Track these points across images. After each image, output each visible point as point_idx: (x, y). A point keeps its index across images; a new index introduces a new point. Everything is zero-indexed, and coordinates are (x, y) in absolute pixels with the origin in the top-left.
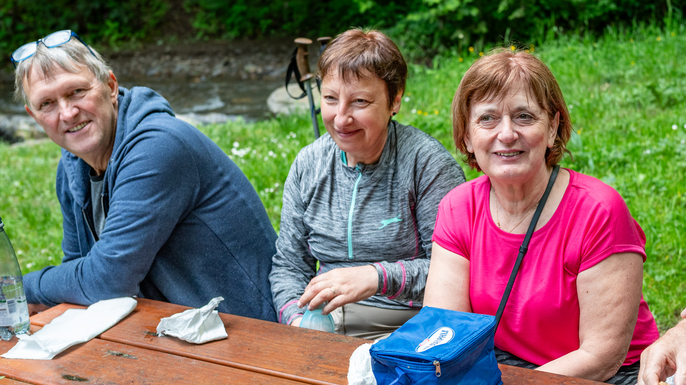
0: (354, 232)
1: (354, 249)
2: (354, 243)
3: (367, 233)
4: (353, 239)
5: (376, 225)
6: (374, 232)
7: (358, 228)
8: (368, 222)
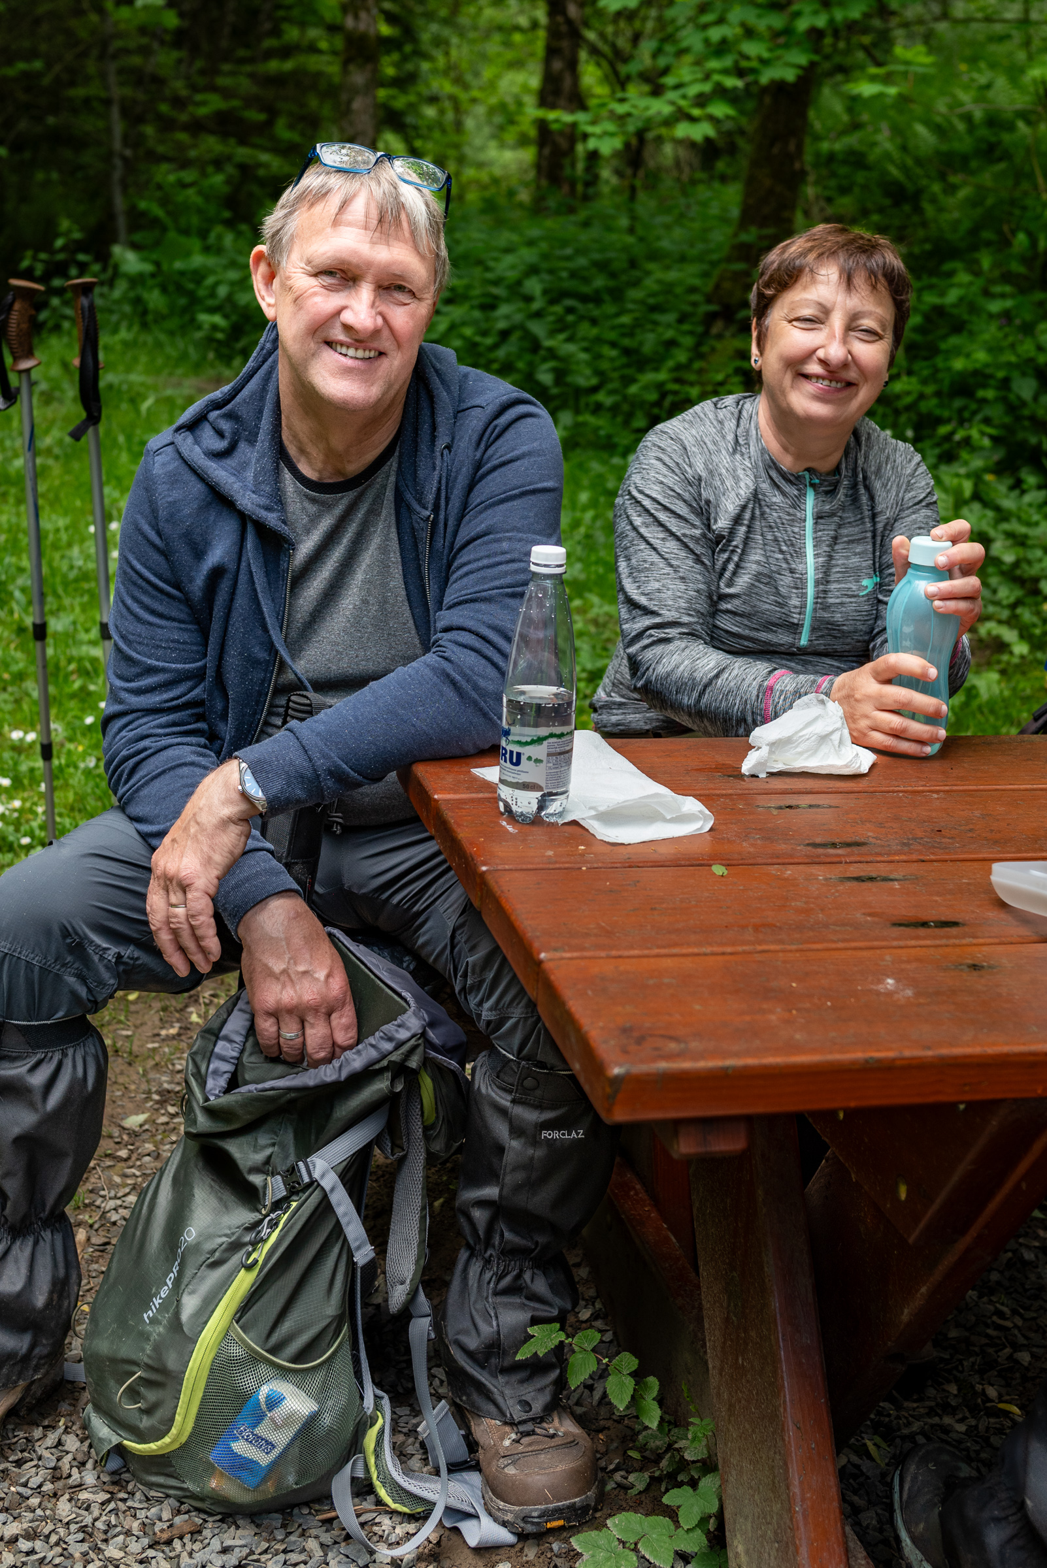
0: (817, 598)
1: (813, 629)
2: (815, 619)
3: (838, 601)
4: (815, 610)
5: (854, 588)
6: (853, 600)
7: (825, 592)
8: (838, 581)
